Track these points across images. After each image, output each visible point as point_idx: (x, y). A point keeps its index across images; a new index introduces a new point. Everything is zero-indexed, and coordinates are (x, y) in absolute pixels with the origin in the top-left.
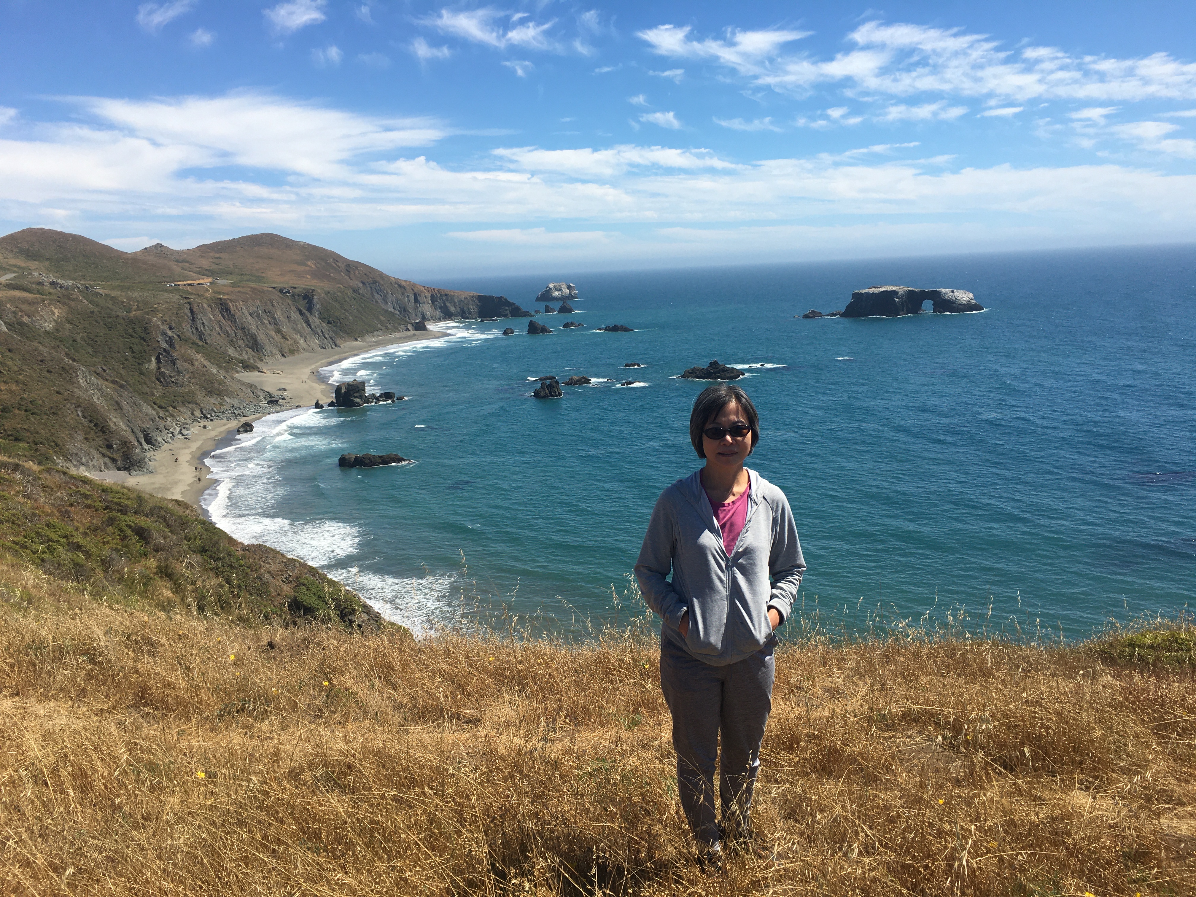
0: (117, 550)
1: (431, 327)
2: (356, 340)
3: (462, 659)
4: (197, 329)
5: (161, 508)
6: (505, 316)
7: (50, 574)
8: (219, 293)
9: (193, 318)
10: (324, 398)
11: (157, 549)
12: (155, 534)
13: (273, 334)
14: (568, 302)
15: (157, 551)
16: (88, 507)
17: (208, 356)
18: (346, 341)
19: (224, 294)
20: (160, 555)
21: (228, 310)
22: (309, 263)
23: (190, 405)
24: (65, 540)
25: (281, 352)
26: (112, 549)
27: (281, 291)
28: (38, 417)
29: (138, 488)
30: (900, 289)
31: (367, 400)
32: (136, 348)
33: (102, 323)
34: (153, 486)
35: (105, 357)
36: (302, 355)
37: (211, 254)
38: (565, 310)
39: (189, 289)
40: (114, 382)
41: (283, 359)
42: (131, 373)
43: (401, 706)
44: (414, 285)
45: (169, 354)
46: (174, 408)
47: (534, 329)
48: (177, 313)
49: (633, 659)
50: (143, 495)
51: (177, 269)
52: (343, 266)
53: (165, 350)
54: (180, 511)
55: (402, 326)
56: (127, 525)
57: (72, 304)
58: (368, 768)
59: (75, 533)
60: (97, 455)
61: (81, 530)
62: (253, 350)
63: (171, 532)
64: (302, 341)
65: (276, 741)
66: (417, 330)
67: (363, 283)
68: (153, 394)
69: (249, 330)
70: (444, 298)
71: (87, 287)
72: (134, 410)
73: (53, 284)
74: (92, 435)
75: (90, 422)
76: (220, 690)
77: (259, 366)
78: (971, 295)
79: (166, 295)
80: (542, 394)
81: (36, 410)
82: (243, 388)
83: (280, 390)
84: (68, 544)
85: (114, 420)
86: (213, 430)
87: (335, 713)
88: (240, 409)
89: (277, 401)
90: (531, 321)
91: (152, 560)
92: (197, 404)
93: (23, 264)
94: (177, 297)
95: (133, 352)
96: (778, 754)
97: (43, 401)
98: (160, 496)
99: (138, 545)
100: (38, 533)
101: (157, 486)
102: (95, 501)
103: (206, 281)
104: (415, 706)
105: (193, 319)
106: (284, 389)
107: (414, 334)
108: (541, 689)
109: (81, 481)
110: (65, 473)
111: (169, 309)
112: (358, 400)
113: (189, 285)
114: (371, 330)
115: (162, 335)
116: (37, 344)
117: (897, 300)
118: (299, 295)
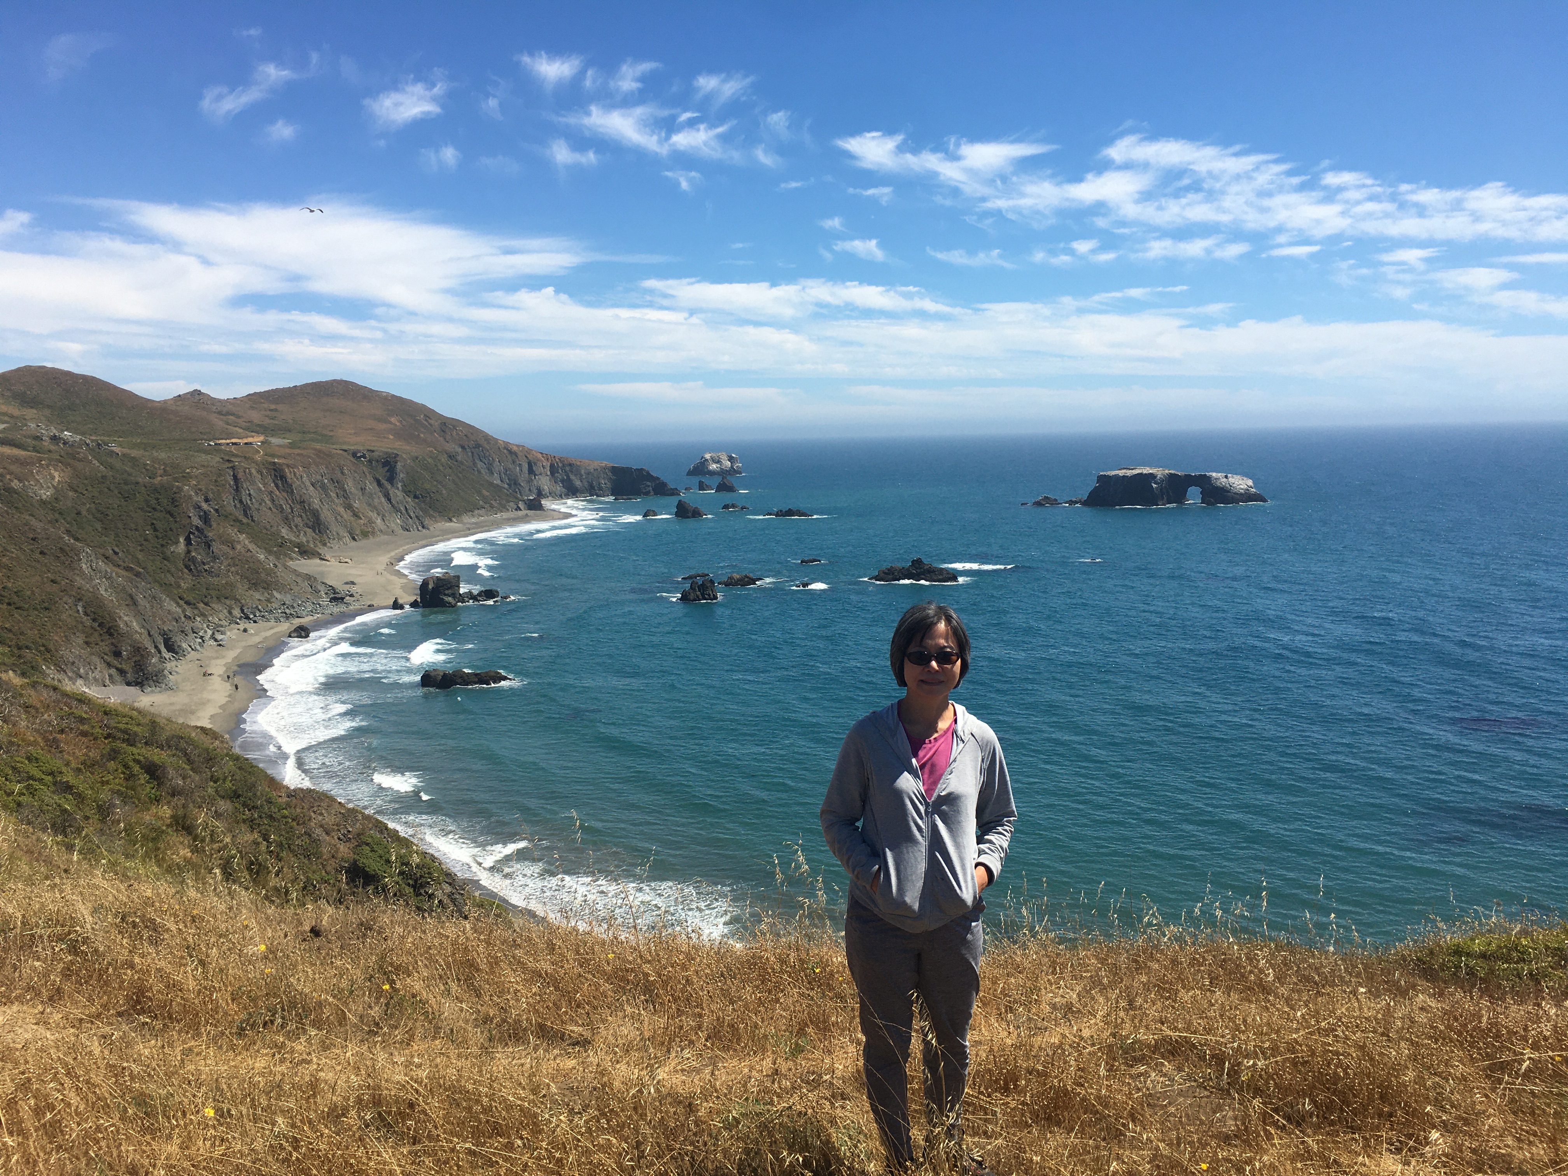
0: (119, 793)
1: (549, 504)
2: (451, 520)
3: (570, 955)
4: (241, 501)
5: (182, 738)
6: (647, 494)
7: (29, 823)
8: (273, 456)
9: (237, 487)
10: (405, 595)
11: (175, 793)
12: (171, 773)
13: (341, 510)
14: (728, 477)
15: (173, 795)
16: (84, 734)
17: (255, 538)
18: (437, 522)
19: (279, 457)
20: (179, 801)
21: (283, 477)
22: (393, 420)
23: (228, 602)
24: (50, 778)
25: (351, 534)
26: (113, 792)
27: (354, 455)
28: (25, 613)
29: (152, 710)
30: (1160, 472)
31: (462, 598)
32: (159, 525)
33: (116, 492)
34: (173, 708)
35: (117, 535)
36: (377, 539)
37: (266, 406)
38: (724, 488)
39: (233, 449)
40: (127, 569)
41: (354, 543)
42: (151, 558)
43: (487, 1020)
44: (529, 451)
45: (202, 533)
46: (206, 604)
47: (684, 512)
48: (216, 481)
49: (800, 960)
50: (158, 720)
51: (218, 422)
52: (436, 424)
53: (197, 528)
54: (206, 741)
55: (512, 504)
56: (134, 760)
57: (79, 465)
58: (434, 1107)
59: (64, 769)
60: (100, 665)
61: (73, 765)
62: (314, 531)
63: (192, 769)
64: (379, 521)
65: (315, 1067)
66: (530, 509)
67: (463, 447)
68: (179, 586)
69: (309, 505)
70: (568, 469)
71: (99, 445)
72: (152, 608)
73: (54, 438)
74: (95, 637)
75: (94, 620)
76: (243, 994)
77: (320, 551)
78: (1250, 483)
79: (203, 456)
80: (692, 596)
81: (22, 604)
82: (299, 580)
83: (346, 583)
84: (55, 783)
85: (126, 618)
86: (256, 634)
87: (396, 1028)
88: (294, 608)
89: (343, 599)
90: (680, 501)
91: (165, 807)
92: (237, 600)
93: (16, 412)
94: (218, 459)
95: (155, 530)
96: (989, 1096)
97: (33, 592)
98: (181, 721)
99: (149, 786)
100: (14, 768)
101: (178, 707)
102: (93, 727)
103: (257, 440)
104: (504, 1021)
105: (237, 490)
106: (353, 583)
107: (527, 515)
108: (675, 1000)
109: (77, 700)
110: (55, 689)
111: (205, 475)
112: (450, 599)
113: (233, 444)
114: (471, 508)
115: (195, 508)
116: (27, 517)
117: (1154, 486)
118: (377, 461)
